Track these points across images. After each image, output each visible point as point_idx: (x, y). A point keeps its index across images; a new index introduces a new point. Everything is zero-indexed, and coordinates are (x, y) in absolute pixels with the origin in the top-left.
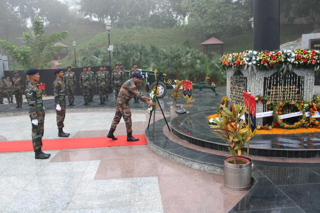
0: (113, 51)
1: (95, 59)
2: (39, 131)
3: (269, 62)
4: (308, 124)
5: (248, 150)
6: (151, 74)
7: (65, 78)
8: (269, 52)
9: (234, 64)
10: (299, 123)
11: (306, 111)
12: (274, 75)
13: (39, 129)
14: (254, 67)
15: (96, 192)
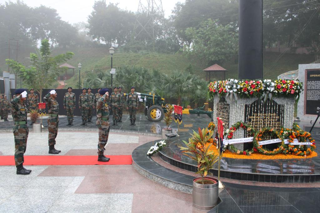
0: (117, 74)
1: (99, 81)
2: (21, 147)
3: (250, 90)
4: (287, 151)
5: (219, 172)
6: (149, 98)
7: (65, 99)
8: (250, 81)
9: (219, 91)
10: (278, 149)
11: (286, 138)
12: (254, 103)
13: (21, 145)
14: (235, 95)
15: (74, 204)
